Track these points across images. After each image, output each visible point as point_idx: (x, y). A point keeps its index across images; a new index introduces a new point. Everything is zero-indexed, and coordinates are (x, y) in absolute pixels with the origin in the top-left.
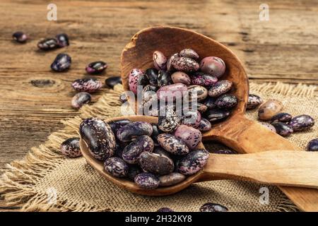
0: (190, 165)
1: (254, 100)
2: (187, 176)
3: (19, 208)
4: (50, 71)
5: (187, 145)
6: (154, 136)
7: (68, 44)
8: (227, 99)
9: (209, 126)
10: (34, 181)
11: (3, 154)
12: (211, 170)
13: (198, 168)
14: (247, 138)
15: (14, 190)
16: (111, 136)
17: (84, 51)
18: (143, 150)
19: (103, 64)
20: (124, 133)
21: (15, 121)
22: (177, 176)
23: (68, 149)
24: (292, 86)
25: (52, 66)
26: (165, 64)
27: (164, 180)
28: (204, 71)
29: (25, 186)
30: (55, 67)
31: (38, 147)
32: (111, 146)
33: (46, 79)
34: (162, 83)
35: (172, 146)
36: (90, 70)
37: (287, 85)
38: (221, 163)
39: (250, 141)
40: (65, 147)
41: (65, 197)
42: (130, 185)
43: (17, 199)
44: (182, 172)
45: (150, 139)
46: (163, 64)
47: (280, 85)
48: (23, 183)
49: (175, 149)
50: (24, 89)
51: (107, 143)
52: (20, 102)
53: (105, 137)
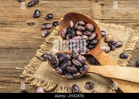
0: (82, 70)
1: (104, 33)
2: (81, 74)
3: (30, 83)
4: (33, 17)
5: (82, 63)
6: (71, 60)
7: (38, 2)
8: (94, 41)
9: (88, 50)
10: (34, 73)
11: (22, 59)
12: (89, 71)
13: (85, 71)
14: (100, 58)
15: (28, 76)
16: (58, 60)
17: (44, 5)
18: (68, 66)
19: (52, 15)
20: (61, 59)
21: (24, 43)
22: (79, 74)
23: (43, 59)
24: (117, 25)
25: (34, 15)
26: (74, 26)
27: (74, 75)
28: (87, 29)
29: (31, 74)
30: (35, 16)
31: (33, 58)
32: (58, 63)
33: (32, 21)
34: (73, 35)
35: (77, 64)
36: (47, 17)
37: (115, 25)
38: (92, 69)
39: (102, 59)
40: (42, 58)
41: (44, 79)
42: (64, 76)
43: (29, 80)
44: (80, 72)
45: (70, 62)
46: (73, 27)
47: (113, 25)
48: (30, 73)
49: (78, 65)
50: (25, 27)
51: (56, 63)
52: (24, 34)
53: (56, 60)
